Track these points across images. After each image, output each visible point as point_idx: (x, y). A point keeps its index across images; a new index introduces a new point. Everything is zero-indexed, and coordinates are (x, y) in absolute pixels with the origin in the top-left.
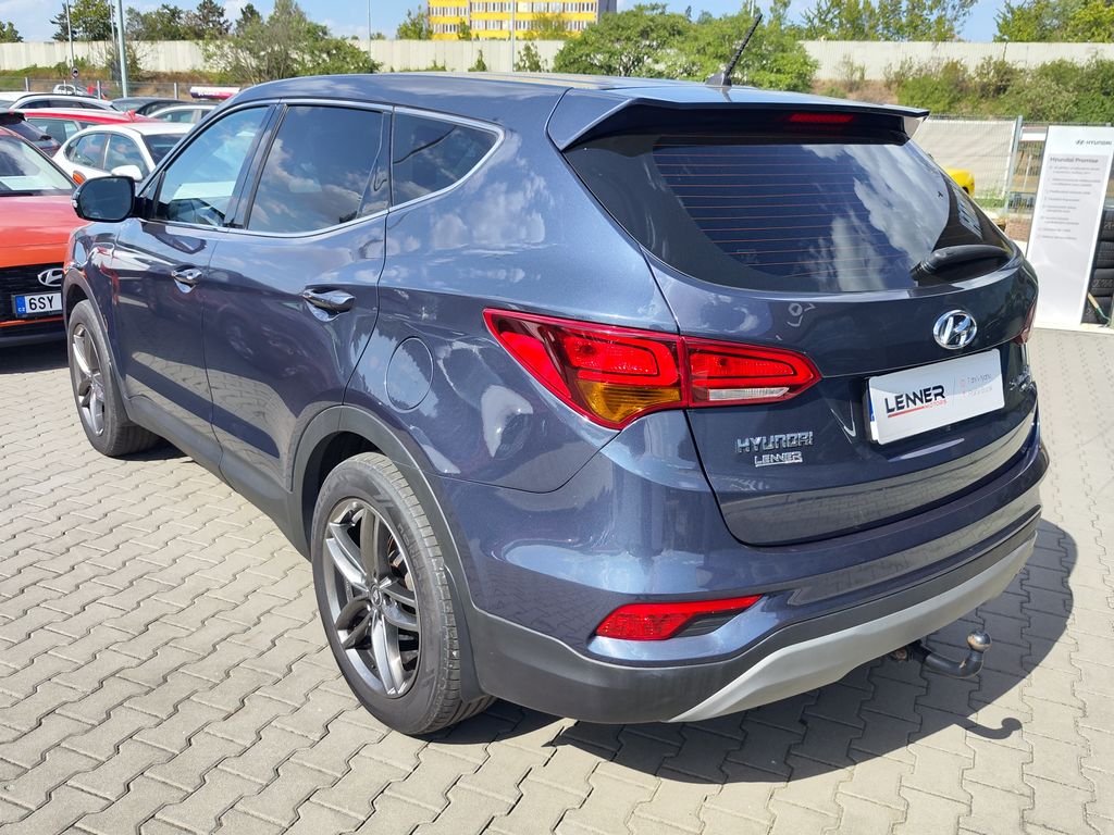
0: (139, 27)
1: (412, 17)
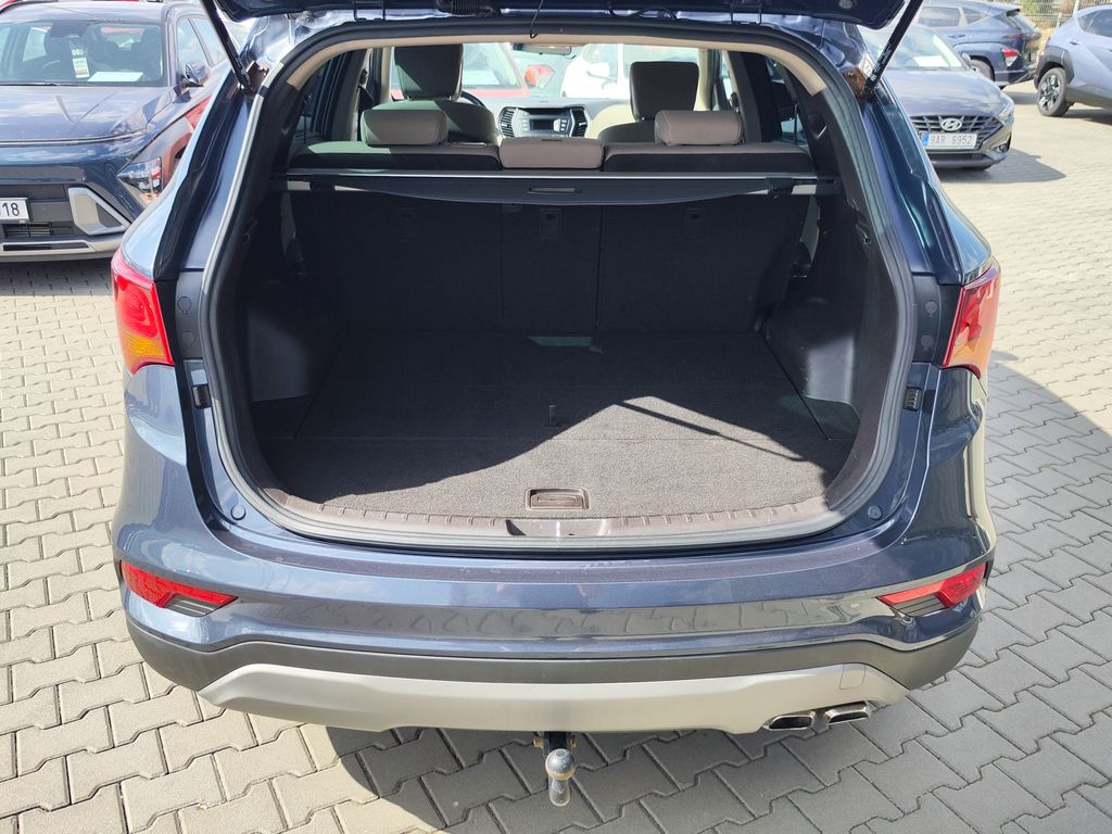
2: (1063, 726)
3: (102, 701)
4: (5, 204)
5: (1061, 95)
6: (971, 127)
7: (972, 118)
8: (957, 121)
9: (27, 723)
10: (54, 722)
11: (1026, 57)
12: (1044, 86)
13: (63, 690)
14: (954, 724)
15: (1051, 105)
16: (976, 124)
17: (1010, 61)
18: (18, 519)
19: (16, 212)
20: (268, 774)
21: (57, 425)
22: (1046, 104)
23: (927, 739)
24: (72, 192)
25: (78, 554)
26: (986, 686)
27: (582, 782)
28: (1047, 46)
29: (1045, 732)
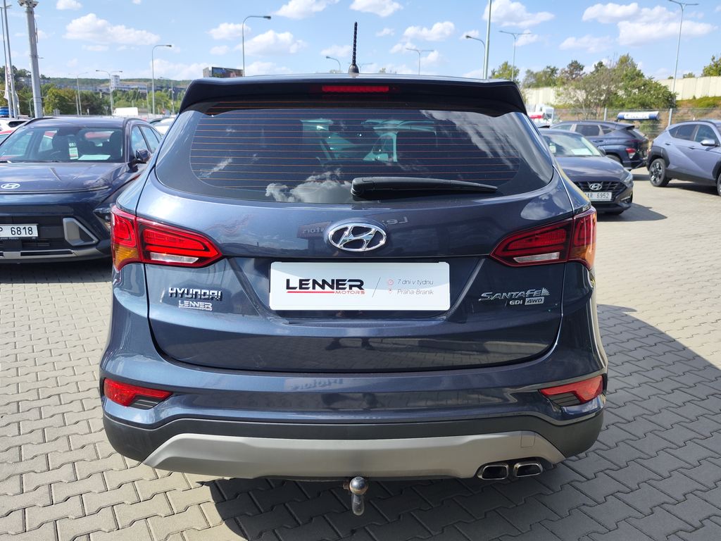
0: (533, 80)
1: (715, 60)
2: (667, 501)
3: (79, 492)
4: (25, 228)
5: (663, 174)
6: (608, 188)
7: (608, 183)
8: (599, 185)
9: (32, 503)
10: (49, 503)
11: (641, 153)
12: (653, 170)
13: (55, 487)
14: (601, 499)
15: (658, 180)
16: (611, 186)
17: (632, 155)
18: (26, 398)
19: (30, 232)
20: (181, 529)
21: (51, 350)
22: (655, 180)
23: (585, 508)
24: (65, 220)
25: (63, 416)
26: (620, 480)
27: (373, 531)
28: (652, 146)
29: (656, 504)
